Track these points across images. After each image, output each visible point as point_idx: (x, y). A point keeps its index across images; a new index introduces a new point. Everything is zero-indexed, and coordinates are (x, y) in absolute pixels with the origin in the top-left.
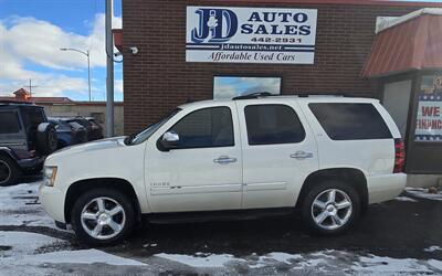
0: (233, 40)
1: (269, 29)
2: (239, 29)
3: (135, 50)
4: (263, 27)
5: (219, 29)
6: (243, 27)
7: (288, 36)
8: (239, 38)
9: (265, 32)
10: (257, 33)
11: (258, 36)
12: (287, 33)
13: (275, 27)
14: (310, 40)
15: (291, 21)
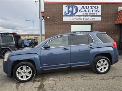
0: (77, 14)
1: (87, 11)
3: (48, 17)
4: (85, 10)
6: (80, 10)
10: (84, 12)
11: (84, 13)
12: (93, 12)
13: (89, 10)
14: (100, 14)
15: (94, 8)
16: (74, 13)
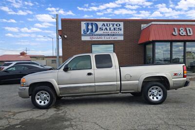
0: (97, 33)
1: (108, 29)
2: (99, 29)
3: (66, 36)
4: (106, 28)
5: (92, 29)
7: (115, 31)
8: (99, 32)
9: (107, 30)
10: (104, 30)
13: (110, 28)
14: (122, 32)
15: (115, 26)
16: (94, 31)
